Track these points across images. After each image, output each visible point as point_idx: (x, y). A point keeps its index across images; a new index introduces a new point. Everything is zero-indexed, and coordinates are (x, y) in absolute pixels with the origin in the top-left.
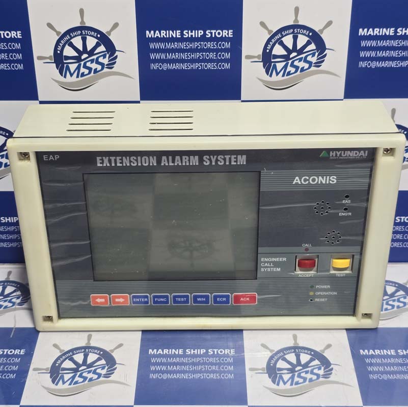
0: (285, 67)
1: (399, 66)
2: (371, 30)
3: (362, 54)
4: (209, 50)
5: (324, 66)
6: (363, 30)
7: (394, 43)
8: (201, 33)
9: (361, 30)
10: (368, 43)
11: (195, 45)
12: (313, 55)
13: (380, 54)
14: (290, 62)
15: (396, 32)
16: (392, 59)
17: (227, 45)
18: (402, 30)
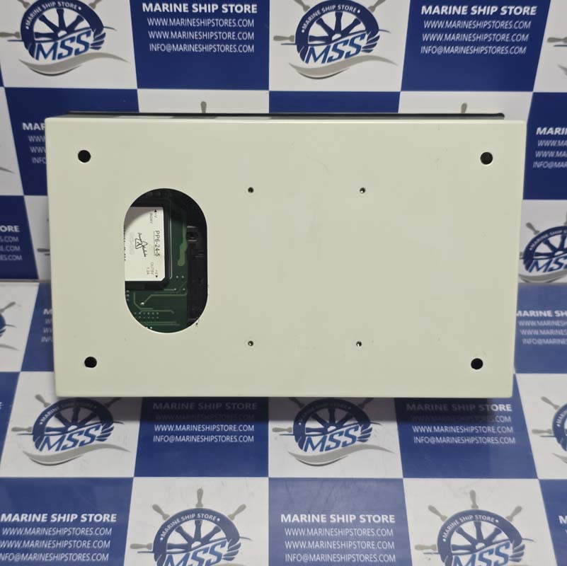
0: (326, 51)
1: (472, 52)
2: (437, 7)
3: (425, 37)
4: (226, 29)
5: (376, 51)
6: (427, 8)
7: (468, 25)
8: (215, 7)
9: (424, 8)
10: (434, 24)
11: (208, 22)
12: (362, 37)
13: (448, 37)
14: (332, 45)
15: (469, 10)
16: (465, 44)
17: (251, 23)
18: (477, 9)
